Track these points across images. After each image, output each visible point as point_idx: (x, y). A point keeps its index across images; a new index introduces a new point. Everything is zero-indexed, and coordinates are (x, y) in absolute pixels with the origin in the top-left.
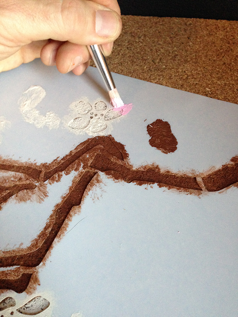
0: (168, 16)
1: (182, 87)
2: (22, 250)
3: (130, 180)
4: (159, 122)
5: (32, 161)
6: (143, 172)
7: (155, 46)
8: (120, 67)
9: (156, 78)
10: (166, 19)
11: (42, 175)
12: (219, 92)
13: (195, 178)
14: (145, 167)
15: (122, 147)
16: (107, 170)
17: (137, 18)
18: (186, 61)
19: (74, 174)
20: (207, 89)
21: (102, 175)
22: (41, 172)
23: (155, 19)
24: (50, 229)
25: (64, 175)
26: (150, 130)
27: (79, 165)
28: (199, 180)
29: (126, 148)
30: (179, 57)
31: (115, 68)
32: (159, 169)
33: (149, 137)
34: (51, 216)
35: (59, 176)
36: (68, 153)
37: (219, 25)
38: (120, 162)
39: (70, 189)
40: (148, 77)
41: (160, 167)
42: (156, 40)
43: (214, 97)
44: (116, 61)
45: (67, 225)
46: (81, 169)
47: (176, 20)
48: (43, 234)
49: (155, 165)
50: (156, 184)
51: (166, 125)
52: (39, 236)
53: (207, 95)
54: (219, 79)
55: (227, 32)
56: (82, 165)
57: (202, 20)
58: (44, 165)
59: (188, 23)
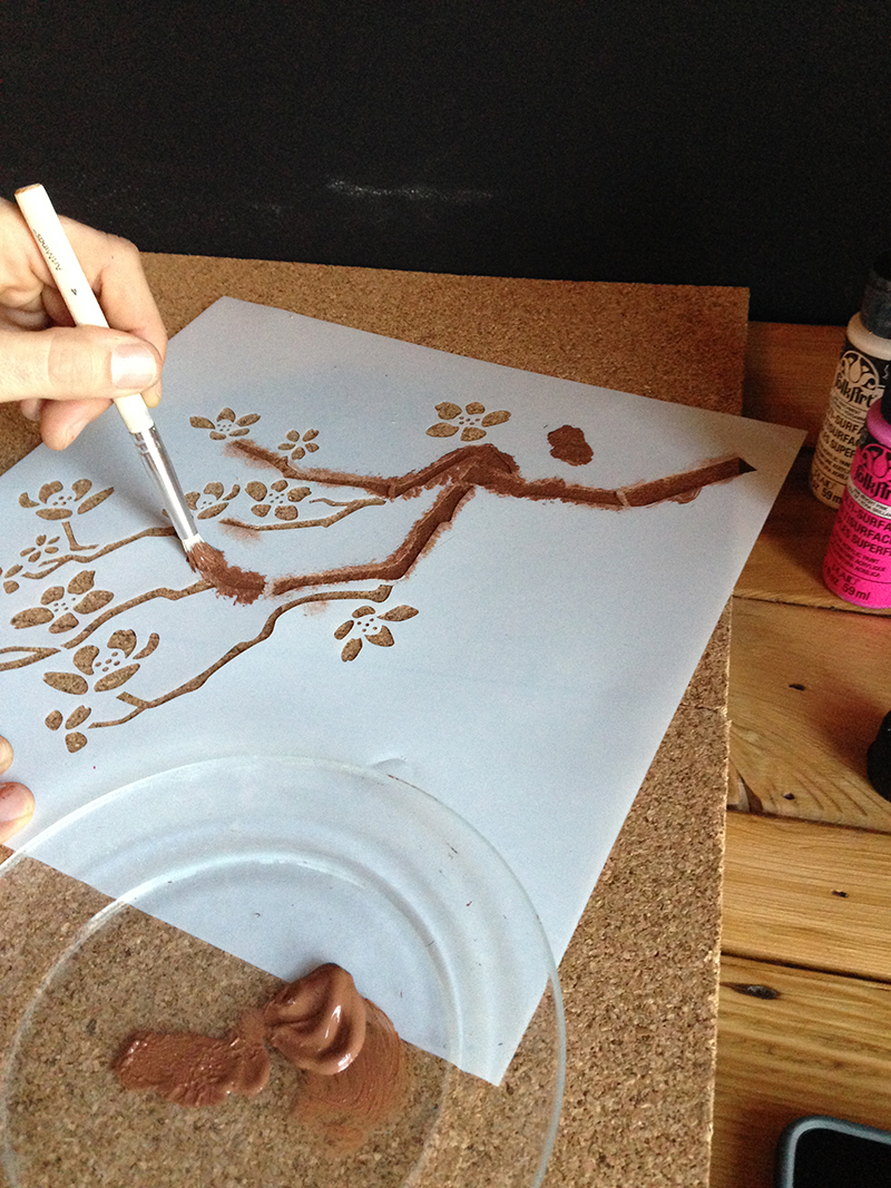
0: (590, 280)
1: (606, 384)
2: (376, 565)
3: (520, 496)
4: (566, 428)
5: (375, 474)
6: (540, 487)
7: (566, 326)
8: (507, 356)
9: (564, 372)
10: (587, 285)
11: (392, 491)
12: (663, 391)
13: (615, 493)
14: (543, 481)
15: (510, 458)
16: (489, 483)
17: (537, 283)
18: (616, 348)
19: (438, 489)
20: (647, 387)
21: (480, 490)
22: (389, 487)
23: (569, 285)
24: (411, 546)
25: (424, 490)
26: (552, 437)
27: (445, 478)
28: (620, 494)
29: (515, 460)
30: (604, 342)
31: (498, 357)
32: (564, 483)
33: (550, 447)
34: (411, 533)
35: (416, 490)
36: (428, 465)
37: (679, 294)
38: (507, 476)
39: (435, 504)
40: (552, 370)
41: (565, 480)
42: (568, 317)
43: (656, 397)
44: (500, 347)
45: (434, 541)
46: (449, 482)
47: (604, 286)
48: (402, 549)
49: (558, 479)
50: (558, 499)
51: (579, 433)
52: (397, 552)
53: (644, 395)
54: (666, 373)
55: (691, 304)
56: (450, 478)
57: (650, 286)
58: (395, 479)
59: (625, 291)
